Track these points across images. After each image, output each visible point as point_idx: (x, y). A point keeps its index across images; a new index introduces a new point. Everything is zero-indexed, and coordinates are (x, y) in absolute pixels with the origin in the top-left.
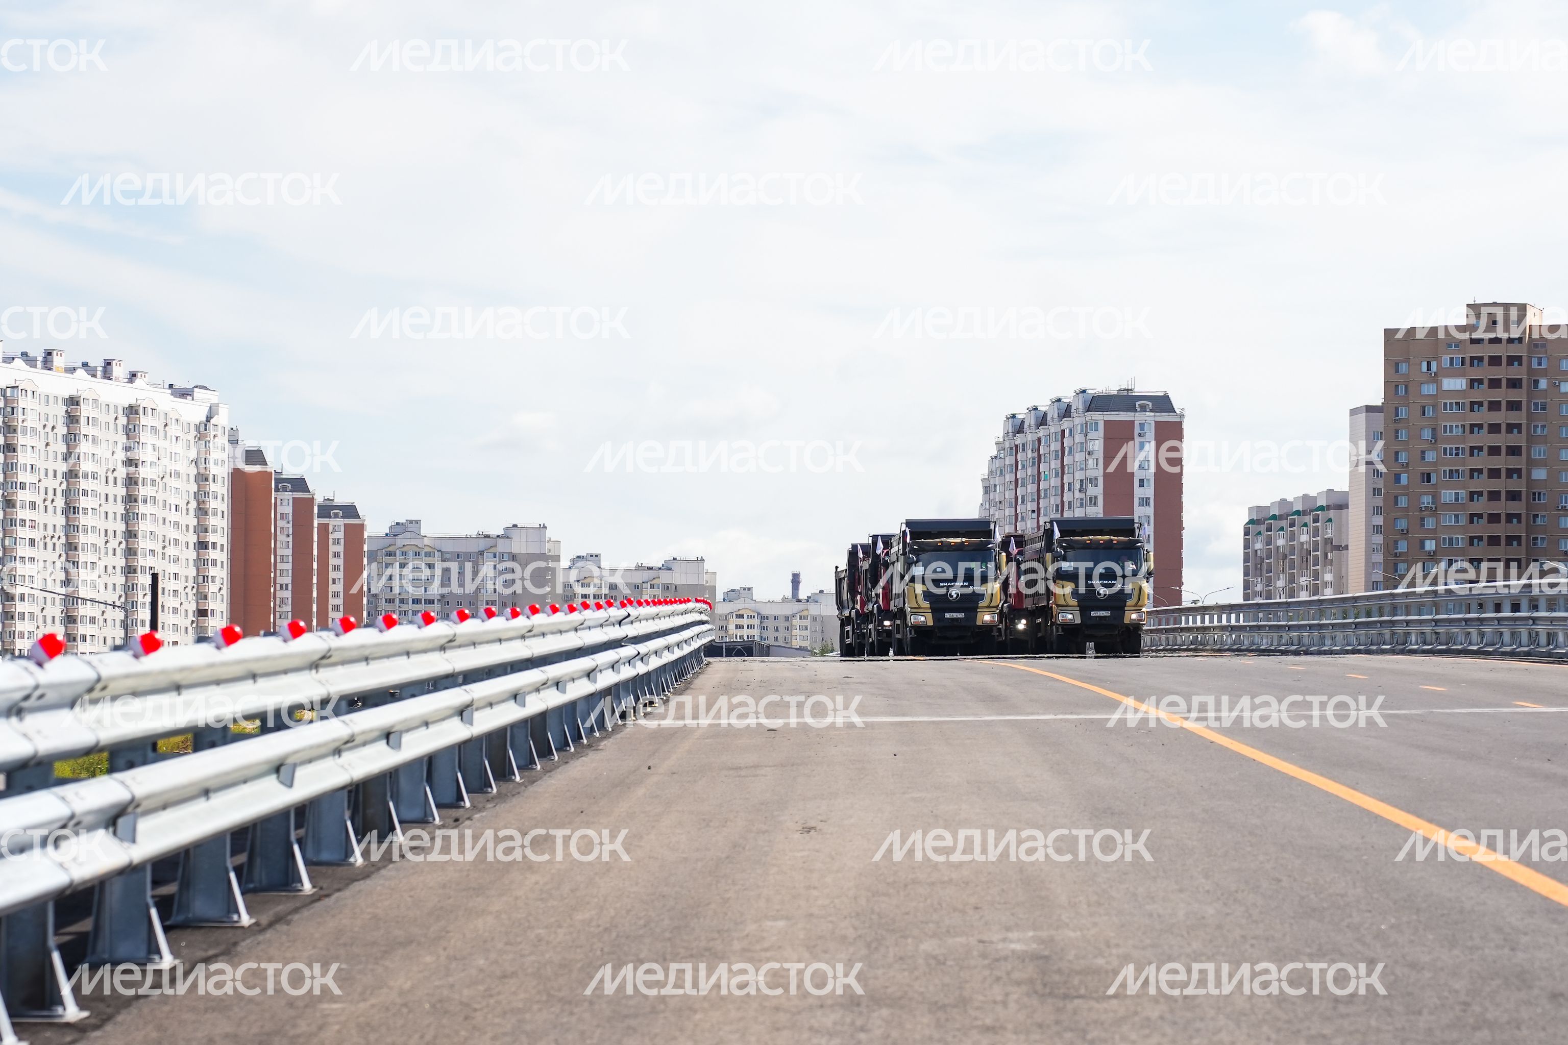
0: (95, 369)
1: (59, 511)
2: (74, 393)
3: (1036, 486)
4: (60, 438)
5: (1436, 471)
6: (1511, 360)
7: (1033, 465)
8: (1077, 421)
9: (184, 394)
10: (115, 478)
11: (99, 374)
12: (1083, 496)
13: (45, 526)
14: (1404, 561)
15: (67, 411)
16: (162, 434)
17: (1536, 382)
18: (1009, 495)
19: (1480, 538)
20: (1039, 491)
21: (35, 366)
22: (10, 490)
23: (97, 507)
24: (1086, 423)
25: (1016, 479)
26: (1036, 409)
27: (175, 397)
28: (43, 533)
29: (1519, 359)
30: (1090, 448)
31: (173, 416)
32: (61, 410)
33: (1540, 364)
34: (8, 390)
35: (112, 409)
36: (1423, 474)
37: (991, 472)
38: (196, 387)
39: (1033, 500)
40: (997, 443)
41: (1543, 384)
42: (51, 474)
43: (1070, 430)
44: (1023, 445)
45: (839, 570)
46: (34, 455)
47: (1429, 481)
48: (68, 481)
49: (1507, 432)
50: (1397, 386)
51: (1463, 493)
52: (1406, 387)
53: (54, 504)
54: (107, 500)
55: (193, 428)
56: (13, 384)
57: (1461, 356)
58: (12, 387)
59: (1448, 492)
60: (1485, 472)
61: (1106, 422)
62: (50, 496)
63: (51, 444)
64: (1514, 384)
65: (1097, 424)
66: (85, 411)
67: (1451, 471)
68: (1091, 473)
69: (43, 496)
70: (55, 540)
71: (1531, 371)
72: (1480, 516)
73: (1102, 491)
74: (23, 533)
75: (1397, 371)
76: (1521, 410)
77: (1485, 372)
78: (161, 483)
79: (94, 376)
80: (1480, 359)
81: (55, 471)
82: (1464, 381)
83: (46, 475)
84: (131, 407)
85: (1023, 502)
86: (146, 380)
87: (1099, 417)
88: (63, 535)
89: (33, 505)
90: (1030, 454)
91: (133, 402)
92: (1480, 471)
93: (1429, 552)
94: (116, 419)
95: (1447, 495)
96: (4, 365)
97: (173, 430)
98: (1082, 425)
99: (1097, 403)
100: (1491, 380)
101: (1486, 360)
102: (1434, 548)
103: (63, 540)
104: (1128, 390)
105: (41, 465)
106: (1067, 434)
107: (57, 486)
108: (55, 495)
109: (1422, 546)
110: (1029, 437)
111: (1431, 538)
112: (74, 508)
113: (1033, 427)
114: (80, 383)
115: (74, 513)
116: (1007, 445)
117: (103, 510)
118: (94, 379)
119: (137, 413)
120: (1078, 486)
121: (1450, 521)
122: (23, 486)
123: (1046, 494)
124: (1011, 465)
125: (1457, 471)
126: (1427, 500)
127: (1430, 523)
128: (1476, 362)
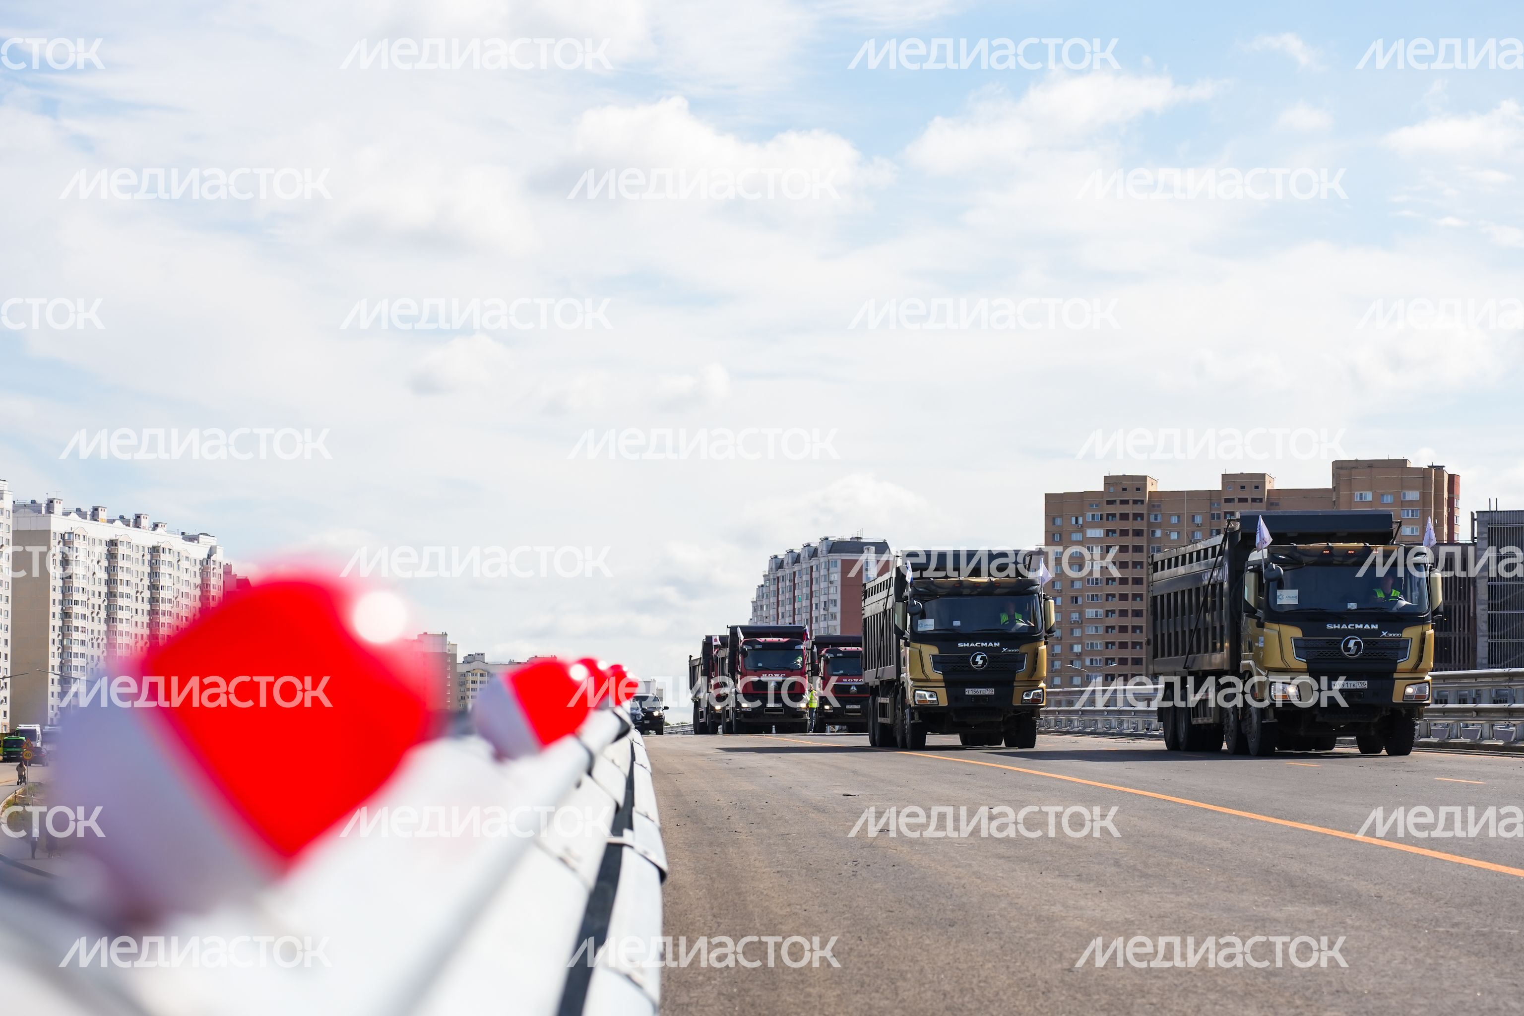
0: (129, 521)
1: (102, 621)
2: (114, 538)
3: (792, 606)
4: (103, 568)
5: (1082, 596)
6: (1136, 516)
7: (790, 591)
8: (822, 560)
9: (192, 539)
10: (143, 598)
11: (131, 524)
12: (826, 612)
13: (93, 631)
14: (1058, 660)
15: (108, 550)
16: (176, 567)
17: (1154, 532)
18: (773, 612)
19: (1113, 644)
20: (794, 609)
21: (86, 518)
22: (67, 606)
23: (130, 618)
24: (829, 562)
25: (778, 601)
26: (776, 557)
27: (186, 540)
28: (91, 636)
29: (1141, 516)
30: (832, 579)
31: (184, 554)
32: (103, 549)
33: (1156, 519)
34: (66, 535)
35: (140, 549)
36: (1072, 598)
37: (758, 597)
38: (201, 534)
39: (790, 616)
40: (764, 576)
41: (1158, 533)
42: (97, 594)
43: (817, 566)
44: (783, 577)
45: (692, 659)
46: (85, 581)
47: (1076, 602)
48: (108, 599)
49: (1133, 568)
50: (1054, 535)
51: (1101, 612)
52: (1060, 535)
53: (99, 616)
54: (137, 613)
55: (198, 562)
56: (70, 531)
57: (1099, 513)
58: (69, 533)
59: (1090, 610)
60: (1117, 596)
61: (843, 561)
62: (96, 610)
63: (97, 573)
64: (1138, 533)
65: (836, 562)
66: (122, 550)
67: (1092, 596)
68: (831, 597)
69: (91, 609)
70: (99, 641)
71: (1149, 524)
72: (1113, 628)
73: (839, 609)
74: (76, 635)
75: (1054, 523)
76: (1142, 552)
77: (1117, 525)
78: (175, 602)
79: (128, 525)
80: (1114, 515)
81: (100, 592)
82: (1102, 531)
83: (94, 595)
84: (154, 547)
85: (783, 617)
86: (165, 529)
87: (838, 557)
88: (104, 637)
89: (84, 616)
90: (788, 583)
91: (155, 544)
92: (1113, 596)
93: (1077, 653)
94: (143, 556)
95: (1090, 613)
96: (64, 517)
97: (184, 564)
98: (825, 563)
99: (836, 547)
100: (1121, 531)
101: (1118, 516)
102: (1080, 650)
103: (105, 641)
104: (858, 538)
105: (90, 588)
106: (814, 569)
107: (101, 603)
108: (99, 609)
109: (1072, 648)
110: (787, 571)
111: (1077, 643)
112: (113, 618)
113: (790, 565)
114: (118, 531)
115: (113, 622)
116: (771, 577)
117: (134, 620)
118: (127, 527)
119: (158, 551)
120: (823, 606)
121: (1092, 631)
122: (76, 603)
123: (799, 611)
124: (774, 591)
125: (1097, 595)
126: (1075, 616)
127: (1077, 633)
128: (1110, 517)
